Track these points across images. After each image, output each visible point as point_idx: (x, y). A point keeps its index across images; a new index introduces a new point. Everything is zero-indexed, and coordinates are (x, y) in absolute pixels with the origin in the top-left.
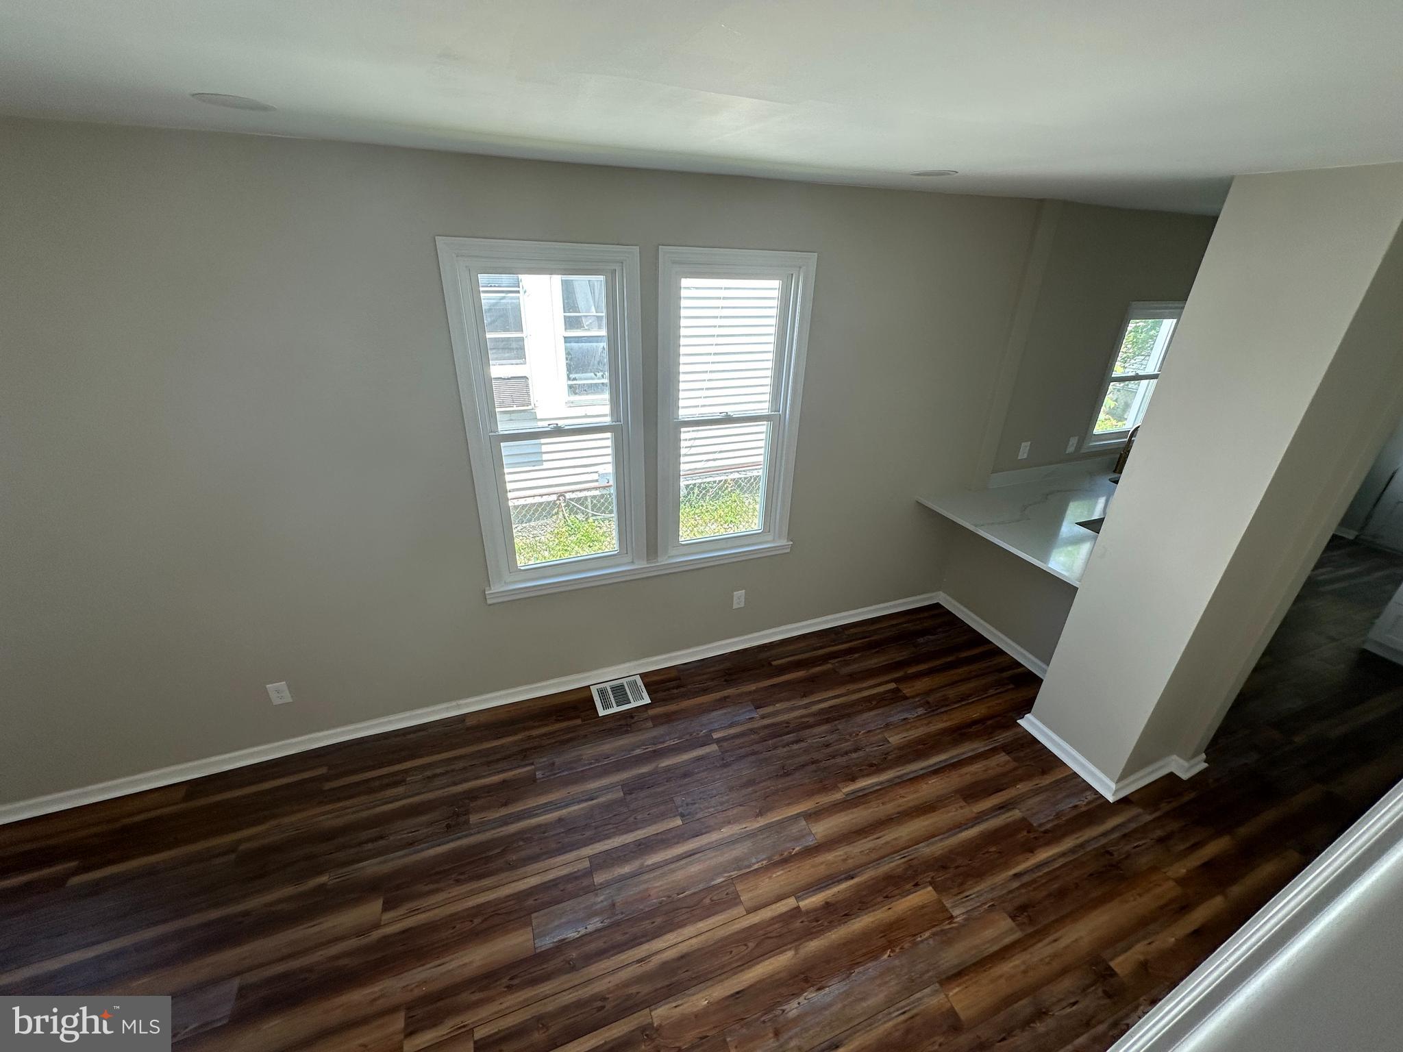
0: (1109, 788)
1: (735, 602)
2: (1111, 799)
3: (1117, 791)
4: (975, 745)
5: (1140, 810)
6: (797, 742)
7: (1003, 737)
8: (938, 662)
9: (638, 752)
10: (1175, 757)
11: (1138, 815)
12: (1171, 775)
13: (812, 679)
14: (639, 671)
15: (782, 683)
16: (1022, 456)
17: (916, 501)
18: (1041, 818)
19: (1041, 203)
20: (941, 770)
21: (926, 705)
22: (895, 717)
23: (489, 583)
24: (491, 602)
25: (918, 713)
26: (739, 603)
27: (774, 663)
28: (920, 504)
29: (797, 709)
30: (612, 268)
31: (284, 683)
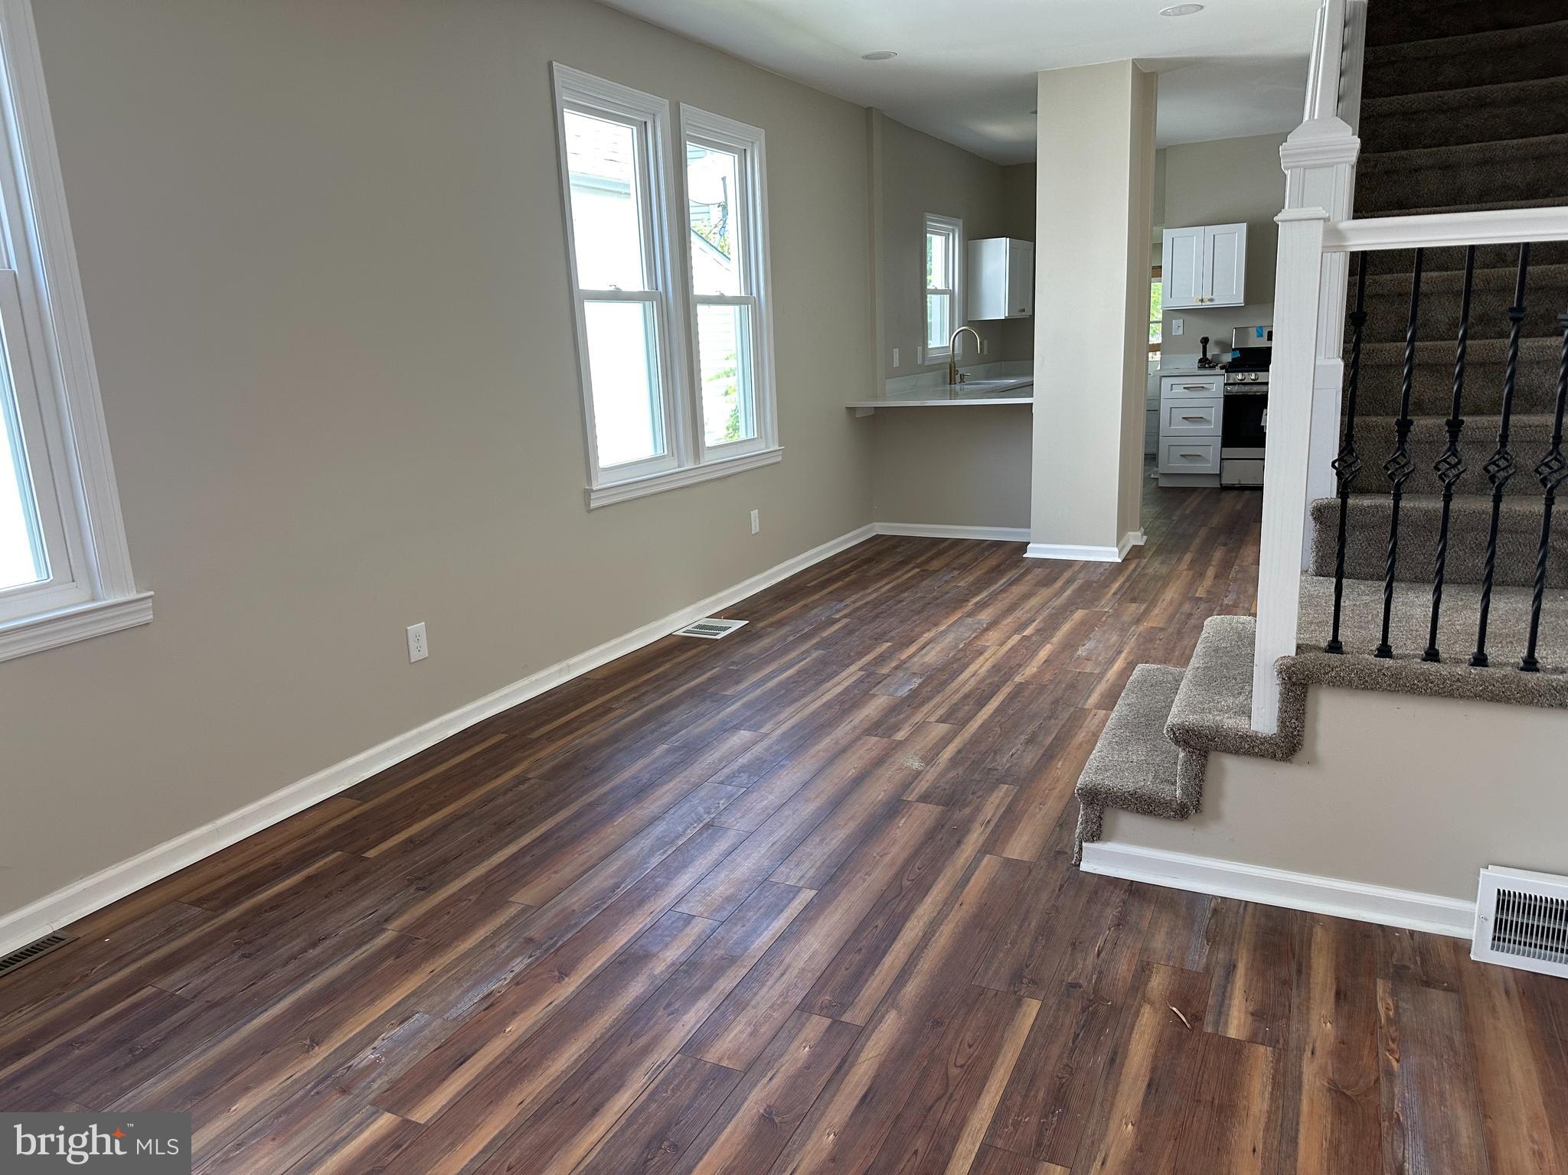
0: (1112, 553)
1: (753, 525)
2: (1119, 561)
3: (1119, 552)
4: (1013, 572)
6: (898, 603)
7: (1025, 565)
9: (791, 638)
10: (1130, 533)
12: (1135, 546)
14: (700, 617)
15: (835, 589)
16: (896, 363)
17: (847, 408)
18: (1095, 577)
19: (869, 111)
20: (1012, 583)
21: (954, 569)
22: (945, 578)
23: (589, 480)
24: (593, 505)
25: (956, 573)
26: (755, 527)
27: (808, 585)
28: (851, 410)
29: (871, 594)
30: (644, 120)
31: (423, 623)
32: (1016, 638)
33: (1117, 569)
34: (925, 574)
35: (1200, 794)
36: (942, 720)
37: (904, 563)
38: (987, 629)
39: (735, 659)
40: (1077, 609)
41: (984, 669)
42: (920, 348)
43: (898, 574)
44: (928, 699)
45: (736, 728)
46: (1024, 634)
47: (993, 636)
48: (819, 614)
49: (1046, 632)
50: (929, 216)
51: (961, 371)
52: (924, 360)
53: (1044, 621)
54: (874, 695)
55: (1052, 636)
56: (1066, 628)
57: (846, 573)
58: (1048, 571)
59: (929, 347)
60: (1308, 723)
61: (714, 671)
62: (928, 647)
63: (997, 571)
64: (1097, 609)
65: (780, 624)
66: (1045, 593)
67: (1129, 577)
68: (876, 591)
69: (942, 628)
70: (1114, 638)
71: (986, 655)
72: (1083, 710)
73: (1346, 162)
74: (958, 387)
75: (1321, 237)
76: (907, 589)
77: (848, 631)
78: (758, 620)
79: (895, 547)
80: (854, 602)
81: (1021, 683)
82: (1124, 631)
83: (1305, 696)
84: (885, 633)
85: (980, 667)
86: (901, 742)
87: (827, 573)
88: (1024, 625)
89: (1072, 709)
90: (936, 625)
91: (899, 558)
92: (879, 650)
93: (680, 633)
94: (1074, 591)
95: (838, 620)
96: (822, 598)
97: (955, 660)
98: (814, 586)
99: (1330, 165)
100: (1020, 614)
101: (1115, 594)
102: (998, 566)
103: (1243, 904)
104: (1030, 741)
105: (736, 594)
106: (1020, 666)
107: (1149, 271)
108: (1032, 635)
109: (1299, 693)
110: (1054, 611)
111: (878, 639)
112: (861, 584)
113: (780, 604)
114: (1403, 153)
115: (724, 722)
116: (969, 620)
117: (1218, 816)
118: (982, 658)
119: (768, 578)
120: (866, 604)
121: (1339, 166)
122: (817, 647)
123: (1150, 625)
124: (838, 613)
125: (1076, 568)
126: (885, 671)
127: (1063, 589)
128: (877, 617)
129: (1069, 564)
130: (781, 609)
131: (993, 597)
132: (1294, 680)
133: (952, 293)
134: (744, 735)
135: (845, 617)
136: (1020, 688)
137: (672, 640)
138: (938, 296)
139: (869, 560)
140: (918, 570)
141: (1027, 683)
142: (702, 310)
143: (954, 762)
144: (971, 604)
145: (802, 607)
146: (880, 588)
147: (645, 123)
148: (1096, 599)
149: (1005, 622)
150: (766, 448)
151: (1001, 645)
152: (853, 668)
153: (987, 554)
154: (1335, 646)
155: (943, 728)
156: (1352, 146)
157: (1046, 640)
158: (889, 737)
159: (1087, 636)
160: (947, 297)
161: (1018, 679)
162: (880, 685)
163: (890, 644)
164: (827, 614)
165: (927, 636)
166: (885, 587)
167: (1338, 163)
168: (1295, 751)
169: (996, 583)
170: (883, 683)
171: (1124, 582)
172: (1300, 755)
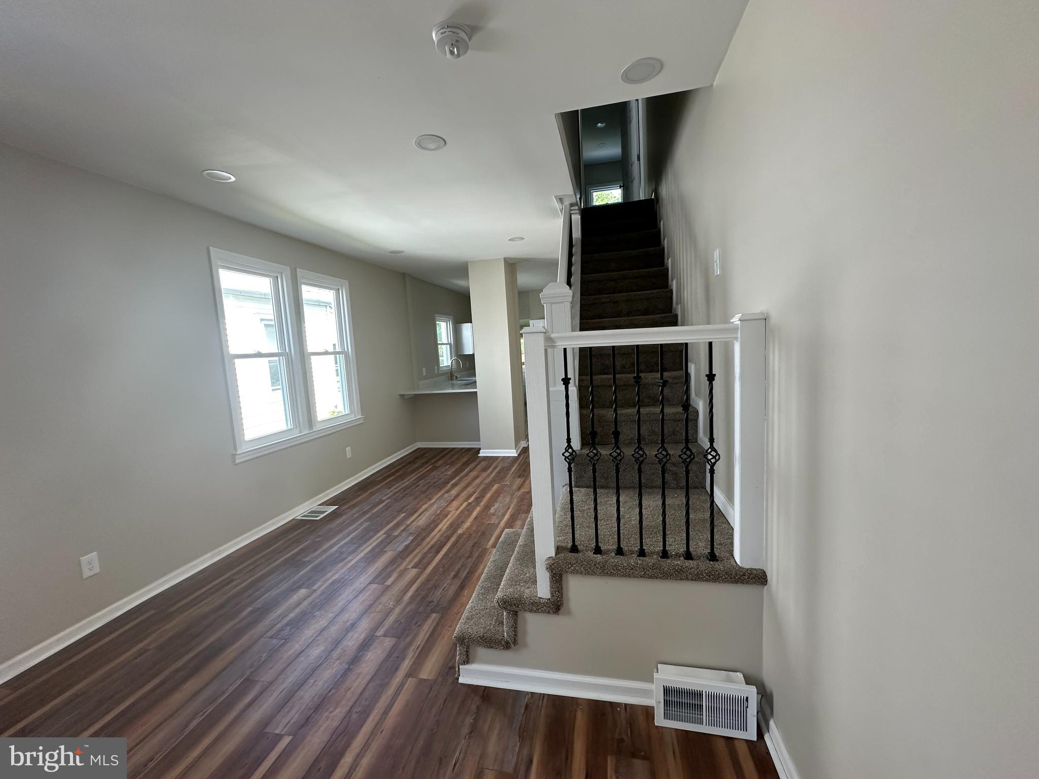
0: (513, 453)
1: (347, 456)
2: (516, 455)
3: (517, 451)
4: (472, 464)
5: (524, 455)
6: (416, 487)
7: (478, 460)
8: (439, 457)
9: (356, 515)
10: (522, 442)
11: (524, 456)
12: (524, 447)
13: (400, 476)
14: (314, 505)
15: (389, 481)
16: (424, 374)
17: (400, 395)
18: (506, 465)
19: (404, 274)
20: (471, 471)
21: (448, 464)
22: (442, 470)
23: (235, 449)
24: (237, 461)
25: (448, 467)
26: (349, 455)
27: (377, 480)
28: (402, 396)
29: (406, 482)
30: (276, 275)
31: (96, 553)
32: (465, 504)
33: (515, 459)
34: (435, 468)
35: (516, 635)
36: (414, 567)
37: (426, 462)
38: (453, 500)
39: (319, 534)
40: (495, 484)
41: (445, 527)
42: (436, 367)
43: (421, 469)
44: (413, 550)
45: (300, 587)
46: (469, 501)
47: (455, 504)
48: (375, 498)
49: (478, 500)
50: (436, 315)
51: (455, 374)
52: (438, 372)
53: (479, 493)
54: (386, 551)
55: (481, 502)
56: (488, 495)
57: (398, 471)
58: (487, 462)
59: (441, 366)
60: (564, 593)
61: (308, 542)
62: (422, 515)
63: (466, 464)
64: (504, 483)
65: (354, 506)
66: (485, 474)
67: (520, 463)
68: (408, 480)
69: (433, 501)
70: (508, 500)
71: (449, 516)
72: (485, 549)
73: (568, 301)
74: (455, 382)
75: (543, 341)
76: (422, 479)
77: (387, 507)
78: (344, 504)
79: (424, 454)
80: (396, 489)
81: (461, 534)
82: (512, 495)
83: (561, 579)
84: (403, 508)
85: (444, 525)
86: (389, 586)
87: (388, 472)
88: (470, 496)
89: (480, 549)
90: (430, 499)
91: (424, 461)
92: (399, 518)
93: (299, 518)
94: (496, 473)
95: (385, 500)
96: (381, 488)
97: (434, 521)
98: (381, 479)
99: (562, 302)
100: (470, 489)
101: (512, 474)
102: (467, 461)
103: (542, 695)
104: (455, 577)
105: (337, 490)
106: (463, 522)
107: (519, 335)
108: (472, 502)
109: (558, 578)
110: (486, 486)
111: (399, 512)
112: (402, 477)
113: (359, 493)
114: (598, 296)
115: (295, 583)
116: (446, 495)
117: (525, 645)
118: (446, 519)
119: (356, 479)
120: (402, 489)
121: (565, 303)
122: (366, 521)
123: (525, 490)
124: (385, 495)
125: (499, 460)
126: (396, 533)
127: (492, 472)
128: (404, 497)
129: (497, 458)
130: (359, 496)
131: (461, 480)
132: (554, 572)
133: (450, 344)
134: (303, 592)
135: (388, 498)
136: (460, 536)
137: (294, 522)
138: (445, 346)
139: (410, 463)
140: (431, 466)
141: (464, 533)
142: (314, 359)
143: (412, 598)
144: (449, 485)
145: (370, 493)
146: (411, 479)
147: (277, 277)
148: (503, 479)
149: (462, 495)
150: (355, 417)
151: (457, 510)
152: (382, 532)
153: (463, 455)
154: (574, 549)
155: (414, 572)
156: (569, 294)
157: (478, 504)
158: (383, 584)
159: (496, 501)
160: (448, 346)
161: (460, 531)
162: (391, 544)
163: (405, 514)
164: (380, 497)
165: (424, 507)
166: (413, 477)
167: (564, 302)
168: (559, 609)
169: (464, 471)
170: (393, 542)
171: (517, 467)
172: (562, 610)
